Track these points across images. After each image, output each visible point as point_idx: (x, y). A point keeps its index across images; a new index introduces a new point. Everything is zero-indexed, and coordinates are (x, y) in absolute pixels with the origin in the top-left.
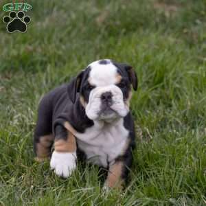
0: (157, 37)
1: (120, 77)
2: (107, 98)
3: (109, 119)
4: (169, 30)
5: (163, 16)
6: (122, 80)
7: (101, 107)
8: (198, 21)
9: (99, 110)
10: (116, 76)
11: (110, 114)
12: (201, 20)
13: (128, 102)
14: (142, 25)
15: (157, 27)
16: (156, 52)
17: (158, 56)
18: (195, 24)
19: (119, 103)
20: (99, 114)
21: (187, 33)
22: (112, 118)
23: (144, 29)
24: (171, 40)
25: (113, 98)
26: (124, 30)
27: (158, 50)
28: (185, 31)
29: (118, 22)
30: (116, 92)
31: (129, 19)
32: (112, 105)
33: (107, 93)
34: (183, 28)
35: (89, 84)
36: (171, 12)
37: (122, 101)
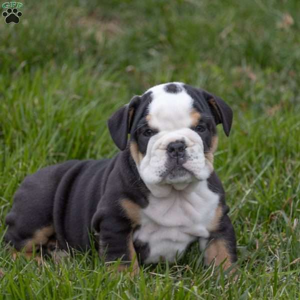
0: (79, 78)
1: (198, 115)
2: (176, 150)
3: (179, 183)
4: (101, 66)
5: (92, 40)
6: (201, 121)
7: (166, 165)
8: (153, 52)
9: (164, 169)
10: (192, 113)
11: (182, 175)
12: (158, 50)
13: (211, 155)
14: (55, 55)
15: (81, 59)
16: (76, 105)
17: (78, 113)
18: (148, 57)
19: (197, 158)
20: (163, 176)
21: (132, 73)
22: (185, 182)
23: (59, 64)
24: (105, 84)
25: (188, 150)
26: (23, 64)
27: (80, 102)
28: (129, 68)
29: (14, 50)
30: (192, 141)
31: (32, 45)
32: (185, 161)
33: (177, 142)
34: (127, 63)
35: (146, 125)
36: (108, 33)
37: (201, 155)
